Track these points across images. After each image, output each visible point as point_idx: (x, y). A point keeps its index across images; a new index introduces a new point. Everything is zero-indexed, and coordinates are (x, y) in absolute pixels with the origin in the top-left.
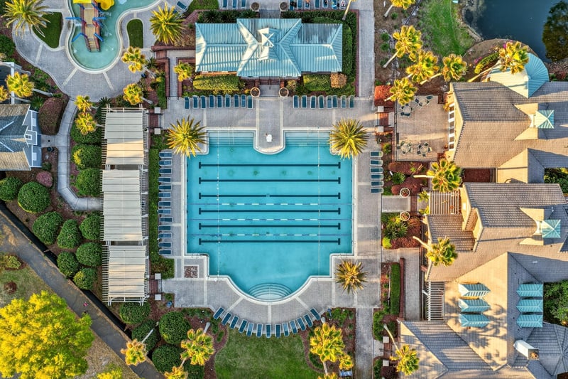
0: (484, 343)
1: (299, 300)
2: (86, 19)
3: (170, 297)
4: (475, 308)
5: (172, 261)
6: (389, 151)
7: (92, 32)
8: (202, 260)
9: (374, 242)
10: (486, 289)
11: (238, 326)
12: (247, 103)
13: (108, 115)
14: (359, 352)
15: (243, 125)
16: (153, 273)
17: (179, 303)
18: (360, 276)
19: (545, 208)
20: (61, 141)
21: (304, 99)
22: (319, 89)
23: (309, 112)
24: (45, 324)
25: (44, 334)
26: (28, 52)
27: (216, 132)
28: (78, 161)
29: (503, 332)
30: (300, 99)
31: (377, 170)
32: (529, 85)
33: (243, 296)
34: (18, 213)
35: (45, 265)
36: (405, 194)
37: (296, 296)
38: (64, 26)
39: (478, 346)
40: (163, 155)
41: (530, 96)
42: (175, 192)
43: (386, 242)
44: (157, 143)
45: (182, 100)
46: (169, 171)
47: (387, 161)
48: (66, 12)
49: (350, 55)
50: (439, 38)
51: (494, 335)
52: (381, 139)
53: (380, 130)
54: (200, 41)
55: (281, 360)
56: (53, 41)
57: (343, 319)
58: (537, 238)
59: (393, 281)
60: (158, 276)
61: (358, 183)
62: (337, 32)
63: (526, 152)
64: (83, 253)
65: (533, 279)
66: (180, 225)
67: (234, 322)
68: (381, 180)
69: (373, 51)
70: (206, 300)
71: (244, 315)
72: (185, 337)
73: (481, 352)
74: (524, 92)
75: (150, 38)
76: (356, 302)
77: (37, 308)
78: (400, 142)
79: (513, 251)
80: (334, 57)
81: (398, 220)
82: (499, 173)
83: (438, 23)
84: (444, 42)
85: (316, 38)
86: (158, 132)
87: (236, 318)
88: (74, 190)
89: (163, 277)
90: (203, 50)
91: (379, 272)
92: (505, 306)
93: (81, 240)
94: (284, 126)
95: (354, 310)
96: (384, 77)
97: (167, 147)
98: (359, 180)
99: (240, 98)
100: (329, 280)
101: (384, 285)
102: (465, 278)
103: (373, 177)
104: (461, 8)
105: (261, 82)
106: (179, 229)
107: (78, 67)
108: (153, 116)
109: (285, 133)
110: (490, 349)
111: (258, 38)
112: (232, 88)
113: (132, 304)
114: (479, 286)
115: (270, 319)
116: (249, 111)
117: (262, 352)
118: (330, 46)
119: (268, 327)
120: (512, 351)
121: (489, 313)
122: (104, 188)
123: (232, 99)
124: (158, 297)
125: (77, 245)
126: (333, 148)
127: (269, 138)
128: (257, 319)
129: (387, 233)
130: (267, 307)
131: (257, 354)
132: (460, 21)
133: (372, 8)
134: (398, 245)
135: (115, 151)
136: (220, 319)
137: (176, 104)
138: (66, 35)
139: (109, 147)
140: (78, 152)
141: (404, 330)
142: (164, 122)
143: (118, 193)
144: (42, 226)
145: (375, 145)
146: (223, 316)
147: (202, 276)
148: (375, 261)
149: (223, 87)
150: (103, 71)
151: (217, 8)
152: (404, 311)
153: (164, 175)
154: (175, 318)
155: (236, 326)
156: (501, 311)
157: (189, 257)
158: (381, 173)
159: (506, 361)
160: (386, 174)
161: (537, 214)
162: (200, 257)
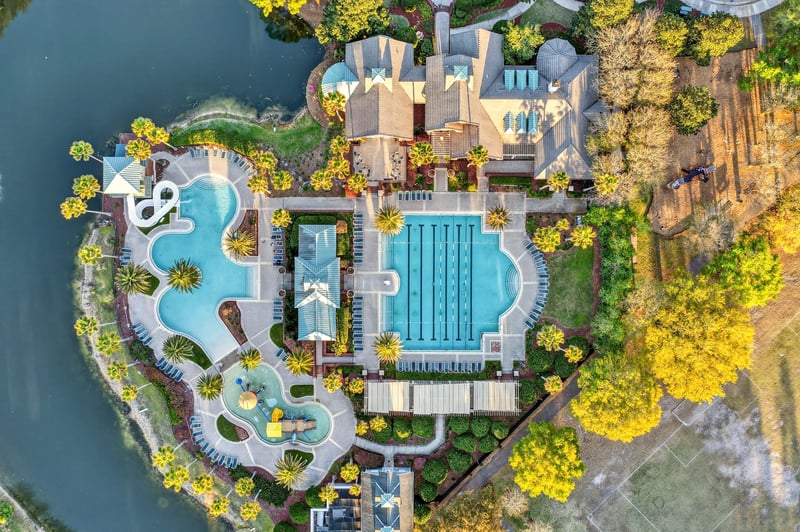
0: (550, 117)
1: (520, 258)
2: (291, 430)
3: (516, 364)
4: (523, 123)
5: (486, 362)
6: (397, 185)
7: (301, 425)
8: (486, 338)
9: (472, 198)
10: (508, 115)
11: (540, 309)
12: (360, 301)
13: (370, 410)
14: (563, 210)
15: (377, 303)
16: (496, 378)
17: (522, 356)
18: (497, 212)
19: (445, 74)
20: (389, 451)
21: (356, 254)
22: (348, 242)
23: (366, 251)
24: (533, 453)
25: (539, 452)
26: (317, 478)
27: (382, 326)
28: (406, 434)
29: (540, 103)
30: (356, 257)
31: (413, 195)
32: (349, 81)
33: (516, 305)
34: (447, 486)
35: (490, 466)
36: (433, 173)
37: (516, 262)
38: (296, 448)
39: (553, 121)
40: (400, 369)
41: (358, 80)
42: (430, 360)
43: (472, 188)
44: (390, 372)
45: (356, 353)
46: (414, 364)
47: (407, 187)
48: (286, 446)
49: (321, 218)
50: (305, 144)
51: (544, 109)
52: (388, 192)
53: (381, 193)
54: (312, 337)
55: (569, 273)
56: (308, 457)
57: (534, 222)
58: (468, 81)
59: (503, 182)
60: (499, 373)
61: (424, 211)
62: (306, 229)
63: (401, 83)
64: (480, 430)
65: (501, 76)
66: (458, 355)
67: (537, 312)
68: (422, 192)
69: (315, 198)
70: (519, 335)
71: (531, 304)
72: (543, 348)
73: (557, 119)
74: (355, 84)
75: (305, 379)
76: (521, 213)
77: (520, 460)
78: (390, 177)
79: (478, 95)
80: (325, 232)
81: (454, 178)
82: (416, 102)
83: (293, 145)
84: (309, 140)
85: (311, 246)
86: (382, 373)
87: (534, 310)
88: (429, 441)
89: (500, 369)
90: (320, 334)
91: (496, 193)
92: (521, 101)
93: (469, 434)
94: (377, 270)
95: (527, 214)
96: (338, 190)
97: (394, 366)
98: (421, 209)
99: (355, 307)
100: (502, 234)
101: (506, 190)
102: (501, 129)
103: (419, 198)
104: (280, 125)
105: (342, 289)
106: (460, 356)
107: (329, 438)
108: (370, 376)
109: (383, 269)
110: (555, 112)
111: (311, 291)
112: (347, 312)
113: (520, 392)
114: (506, 119)
115: (535, 283)
116: (366, 300)
117: (561, 289)
118: (317, 236)
119: (541, 284)
120: (556, 96)
121: (527, 113)
122: (428, 413)
123: (356, 313)
124: (516, 373)
125: (474, 436)
126: (397, 232)
127: (388, 283)
128: (535, 293)
129: (465, 187)
130: (525, 286)
131: (564, 293)
132: (290, 126)
133: (282, 199)
134: (475, 179)
135: (399, 405)
136: (535, 324)
137: (359, 358)
138: (303, 447)
139: (395, 409)
140: (399, 434)
141: (542, 176)
142: (374, 367)
143: (432, 402)
144: (458, 464)
145: (393, 197)
146: (532, 321)
147: (499, 338)
148: (488, 197)
149: (346, 319)
150: (332, 417)
151: (281, 324)
152: (529, 174)
153: (417, 369)
154: (533, 358)
155: (540, 310)
156: (524, 105)
157: (484, 348)
158: (416, 192)
159: (564, 101)
160: (417, 188)
161: (450, 80)
162: (484, 339)
